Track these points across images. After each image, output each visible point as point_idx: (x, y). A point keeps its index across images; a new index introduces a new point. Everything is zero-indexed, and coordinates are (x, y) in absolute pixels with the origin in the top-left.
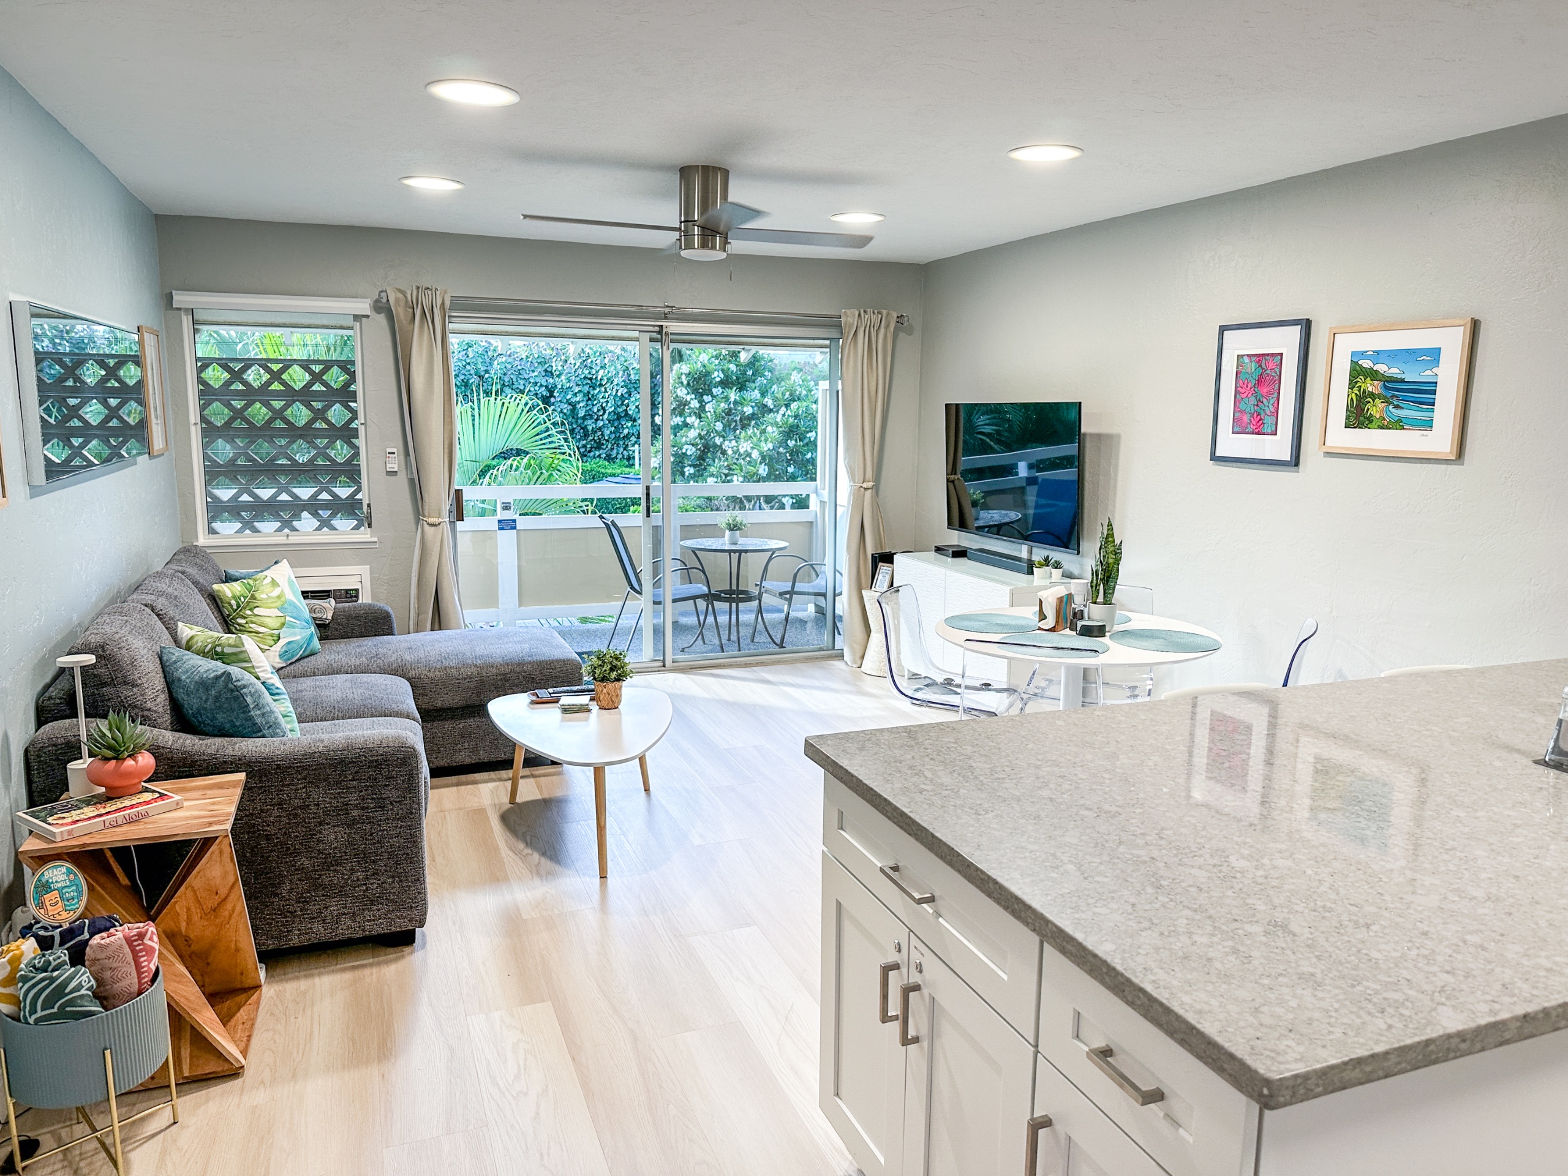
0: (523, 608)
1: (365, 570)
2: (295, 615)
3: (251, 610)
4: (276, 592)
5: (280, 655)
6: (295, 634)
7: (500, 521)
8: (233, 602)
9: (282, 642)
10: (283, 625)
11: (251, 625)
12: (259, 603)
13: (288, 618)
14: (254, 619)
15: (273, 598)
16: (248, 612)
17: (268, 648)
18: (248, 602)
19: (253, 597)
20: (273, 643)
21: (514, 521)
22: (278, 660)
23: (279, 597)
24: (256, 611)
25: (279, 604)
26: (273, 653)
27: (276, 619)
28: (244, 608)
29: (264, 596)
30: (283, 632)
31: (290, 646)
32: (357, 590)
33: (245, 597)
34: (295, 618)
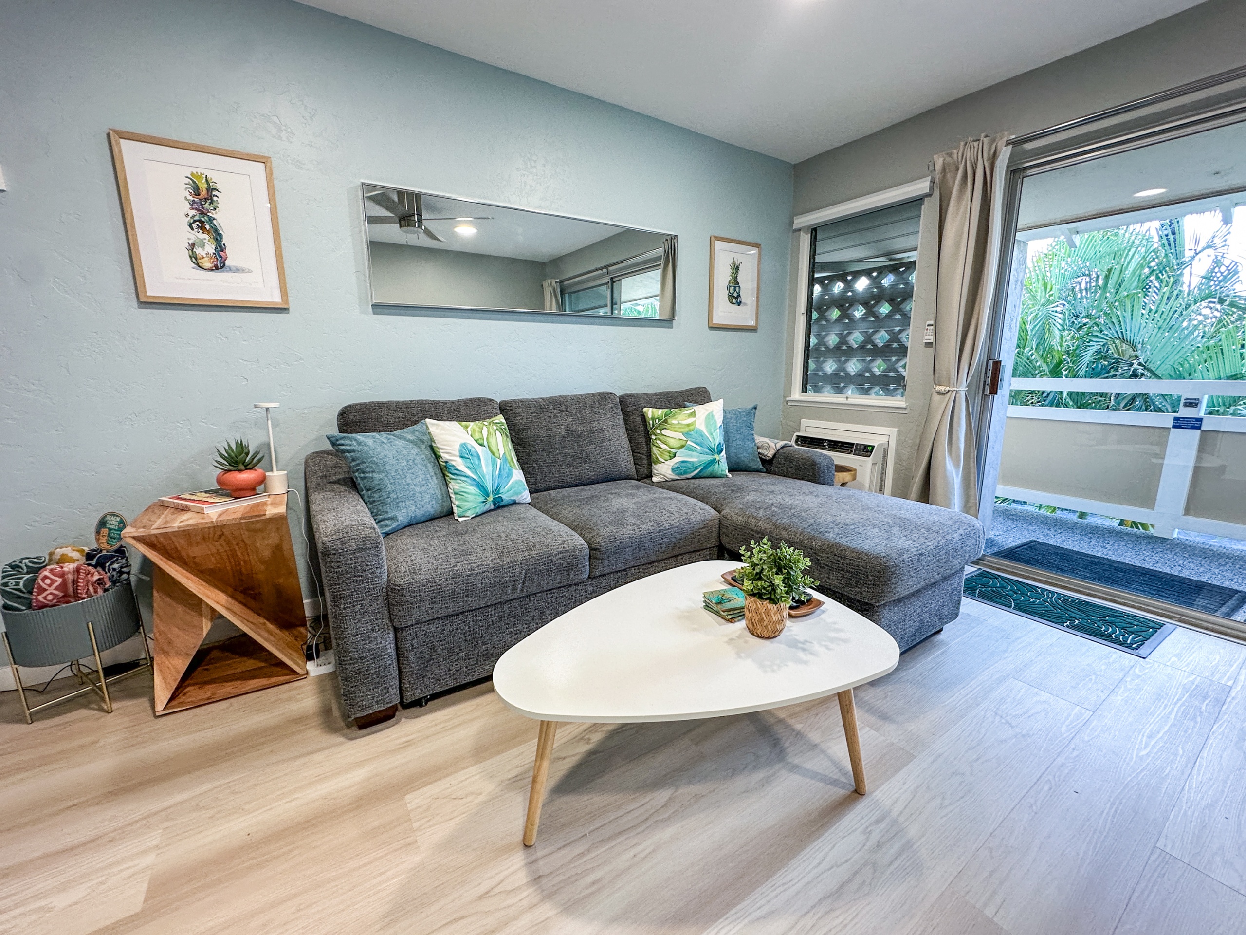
0: (1191, 519)
1: (893, 432)
2: (697, 441)
3: (661, 430)
4: (690, 420)
5: (672, 469)
6: (691, 456)
7: (1176, 419)
8: (651, 422)
9: (677, 459)
10: (682, 447)
11: (658, 442)
12: (668, 426)
13: (689, 442)
14: (661, 437)
15: (682, 424)
16: (658, 432)
17: (663, 461)
18: (660, 424)
19: (666, 421)
20: (669, 458)
21: (1200, 420)
22: (670, 472)
23: (688, 425)
24: (664, 432)
25: (686, 430)
26: (666, 466)
27: (678, 441)
28: (656, 428)
29: (675, 422)
30: (679, 452)
31: (683, 465)
32: (873, 447)
33: (659, 420)
34: (697, 444)
